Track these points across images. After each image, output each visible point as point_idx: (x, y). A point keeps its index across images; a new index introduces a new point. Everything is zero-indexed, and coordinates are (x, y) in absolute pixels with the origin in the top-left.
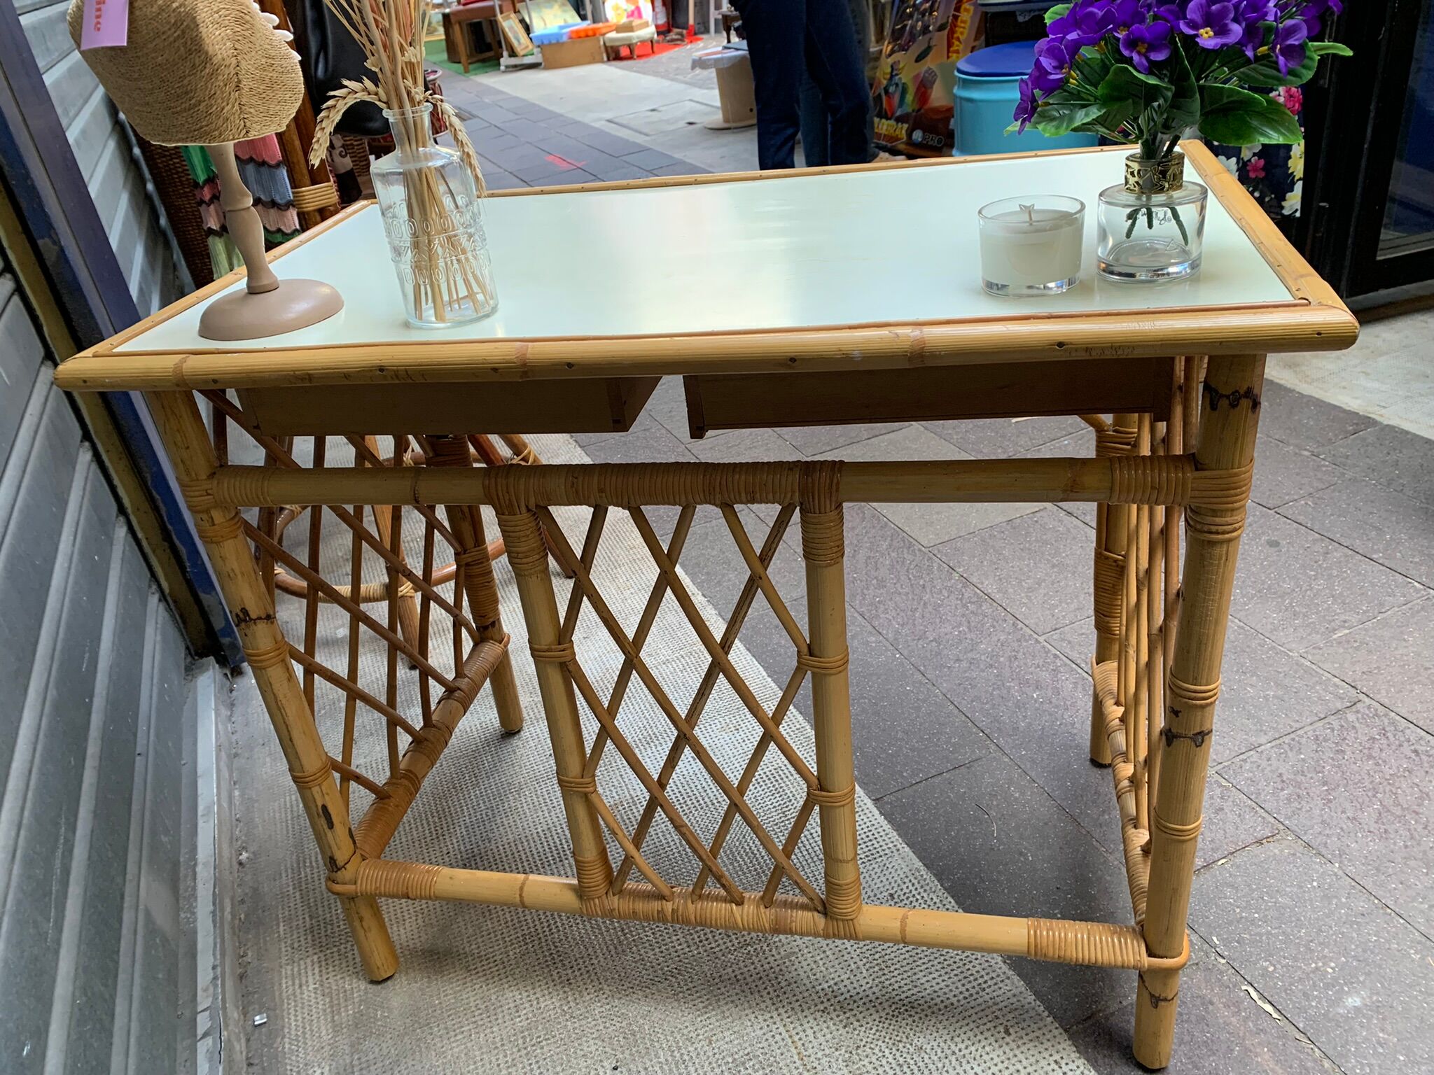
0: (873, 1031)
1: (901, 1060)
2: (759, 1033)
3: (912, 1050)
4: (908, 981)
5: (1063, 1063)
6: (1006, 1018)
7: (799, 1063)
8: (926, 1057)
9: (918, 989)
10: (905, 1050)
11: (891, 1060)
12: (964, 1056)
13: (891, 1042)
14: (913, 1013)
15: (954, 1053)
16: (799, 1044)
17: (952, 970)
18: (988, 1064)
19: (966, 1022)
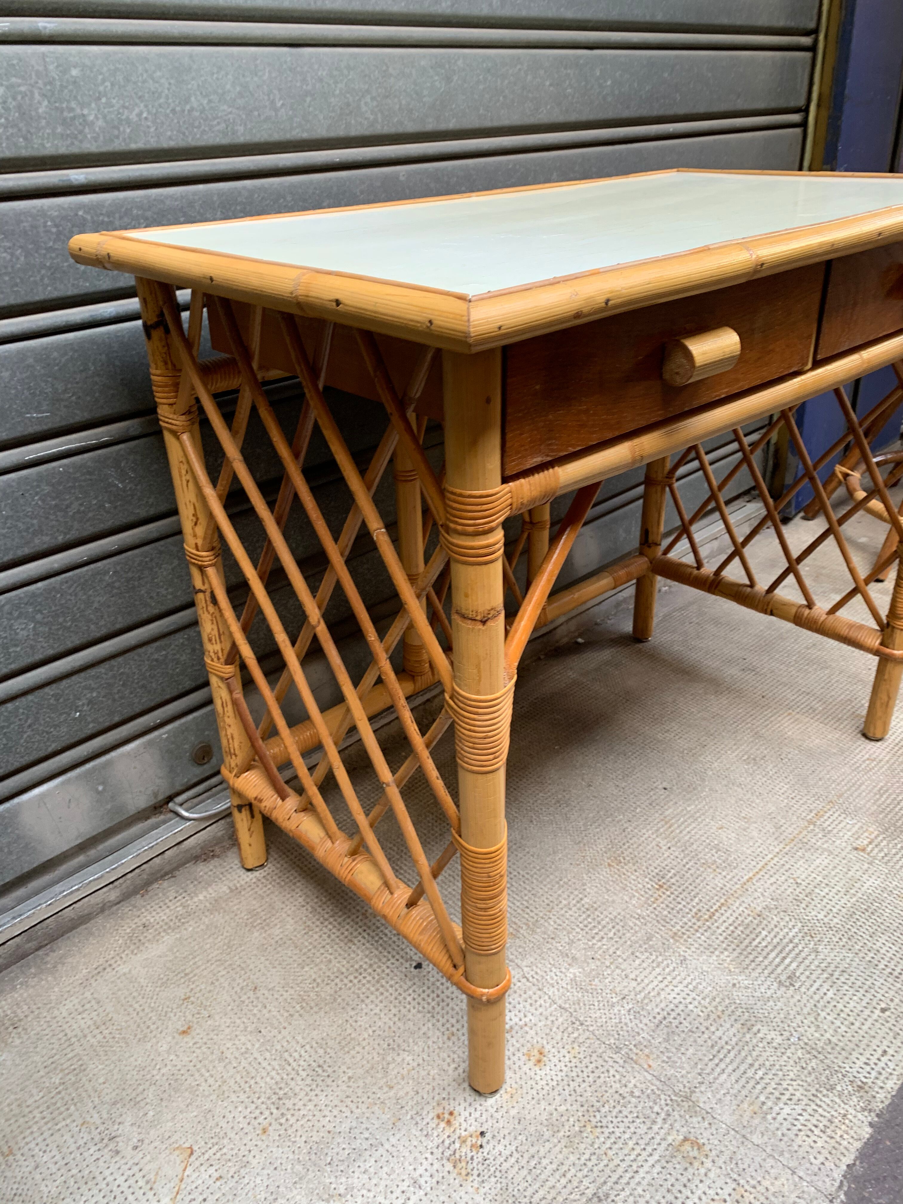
0: (806, 918)
1: (796, 941)
3: (810, 946)
4: (871, 930)
8: (813, 957)
9: (869, 939)
10: (807, 942)
11: (791, 934)
12: (835, 983)
13: (806, 931)
14: (844, 940)
15: (831, 975)
16: (758, 876)
18: (841, 1001)
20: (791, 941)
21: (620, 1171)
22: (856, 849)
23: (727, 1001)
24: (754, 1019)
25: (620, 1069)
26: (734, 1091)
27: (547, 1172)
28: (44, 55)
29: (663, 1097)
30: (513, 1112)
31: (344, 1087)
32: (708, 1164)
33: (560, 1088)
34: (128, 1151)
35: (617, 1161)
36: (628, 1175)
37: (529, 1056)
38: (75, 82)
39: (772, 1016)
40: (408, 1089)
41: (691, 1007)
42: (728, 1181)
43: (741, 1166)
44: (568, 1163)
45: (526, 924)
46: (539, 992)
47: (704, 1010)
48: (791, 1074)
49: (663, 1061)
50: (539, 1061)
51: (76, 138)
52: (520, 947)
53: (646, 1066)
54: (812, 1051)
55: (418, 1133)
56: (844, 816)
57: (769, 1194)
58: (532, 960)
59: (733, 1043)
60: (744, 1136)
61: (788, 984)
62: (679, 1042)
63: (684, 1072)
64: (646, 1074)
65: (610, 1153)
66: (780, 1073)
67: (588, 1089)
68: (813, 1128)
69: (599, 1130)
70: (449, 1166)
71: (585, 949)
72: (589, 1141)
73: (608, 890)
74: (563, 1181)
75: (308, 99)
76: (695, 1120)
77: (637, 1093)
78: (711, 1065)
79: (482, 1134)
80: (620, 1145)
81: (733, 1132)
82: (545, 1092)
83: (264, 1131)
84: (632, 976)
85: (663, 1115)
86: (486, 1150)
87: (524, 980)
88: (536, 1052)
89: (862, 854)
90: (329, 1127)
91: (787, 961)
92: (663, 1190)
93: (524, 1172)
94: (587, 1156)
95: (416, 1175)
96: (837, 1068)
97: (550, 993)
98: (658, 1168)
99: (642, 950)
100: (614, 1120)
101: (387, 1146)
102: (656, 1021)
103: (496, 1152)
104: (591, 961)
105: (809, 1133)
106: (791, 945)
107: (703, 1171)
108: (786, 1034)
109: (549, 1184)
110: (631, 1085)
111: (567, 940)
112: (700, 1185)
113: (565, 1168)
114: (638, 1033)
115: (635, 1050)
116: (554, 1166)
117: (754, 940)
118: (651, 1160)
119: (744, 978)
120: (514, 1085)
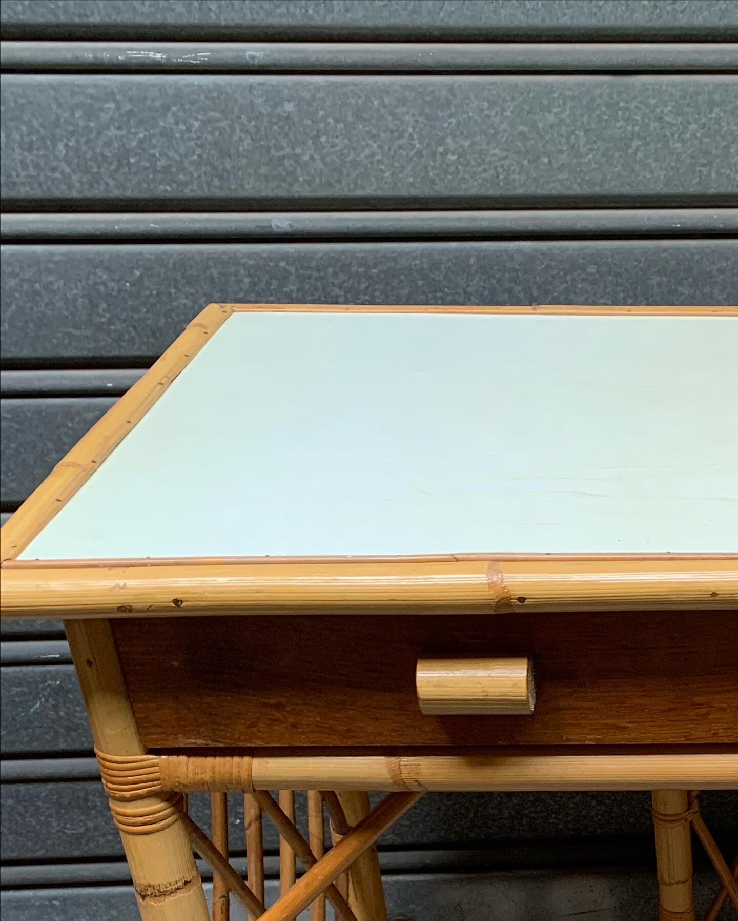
28: (251, 87)
38: (288, 118)
51: (284, 180)
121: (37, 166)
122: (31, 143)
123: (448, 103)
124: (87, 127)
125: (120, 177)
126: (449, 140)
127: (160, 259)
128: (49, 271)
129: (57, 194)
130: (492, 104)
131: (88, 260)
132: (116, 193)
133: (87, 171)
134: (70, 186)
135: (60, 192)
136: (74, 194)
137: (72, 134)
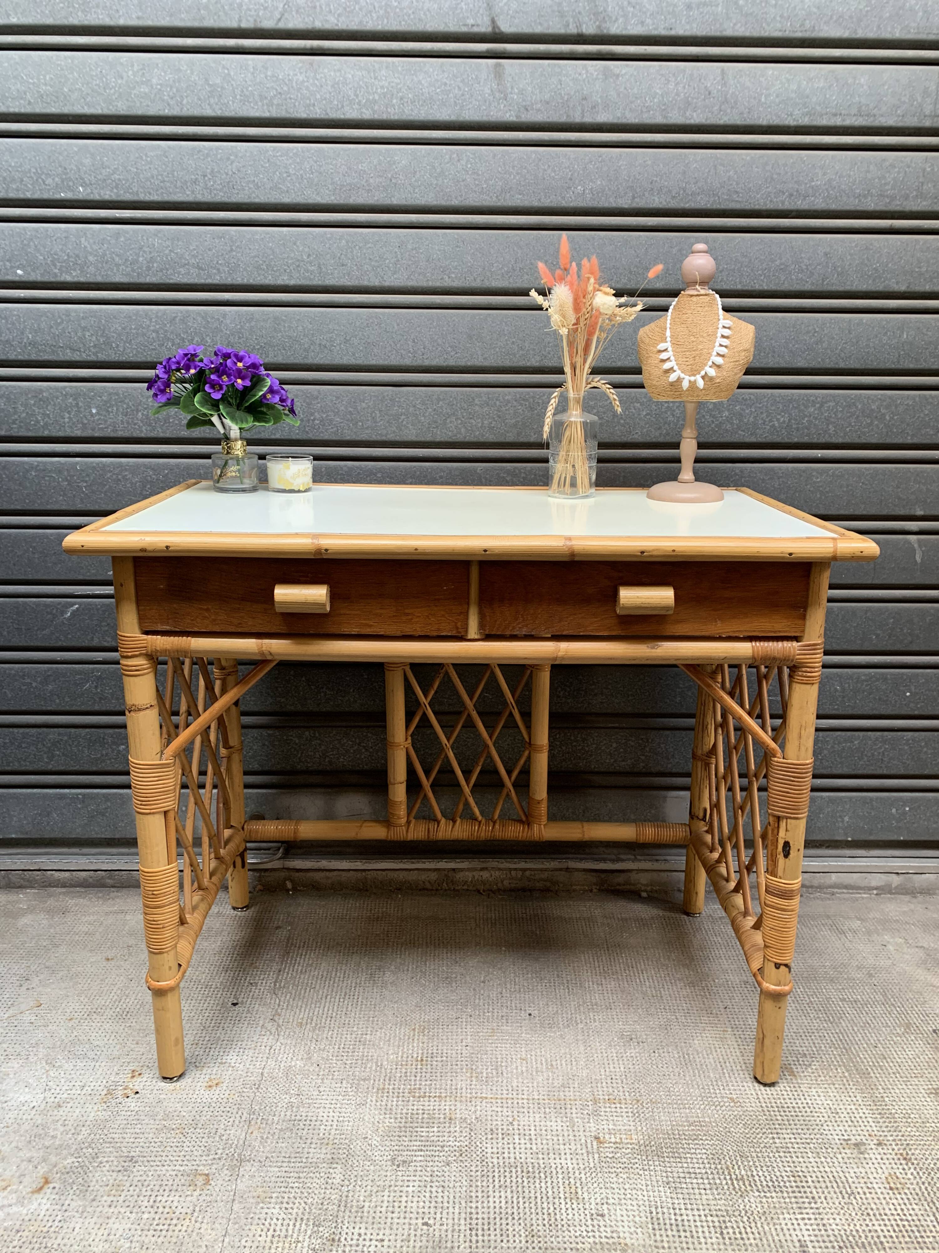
0: (478, 1143)
1: (446, 1149)
2: (515, 1084)
3: (450, 1158)
4: (508, 1183)
5: (379, 1245)
6: (437, 1230)
7: (479, 1095)
8: (440, 1165)
9: (497, 1187)
10: (452, 1155)
11: (450, 1143)
12: (426, 1187)
13: (464, 1150)
14: (479, 1173)
15: (432, 1182)
16: (493, 1101)
17: (501, 1219)
18: (410, 1197)
19: (451, 1202)
20: (442, 1147)
21: (160, 1158)
22: (597, 1138)
23: (347, 1141)
24: (344, 1161)
25: (237, 1122)
26: (267, 1179)
27: (132, 1131)
29: (232, 1150)
30: (162, 1096)
31: (122, 1028)
32: (196, 1194)
33: (198, 1105)
34: (24, 988)
35: (164, 1154)
36: (158, 1163)
37: (210, 1080)
39: (356, 1169)
40: (142, 1050)
41: (323, 1127)
42: (191, 1208)
43: (208, 1209)
44: (146, 1135)
45: (316, 1025)
46: (265, 1059)
47: (327, 1135)
48: (311, 1200)
49: (262, 1138)
50: (210, 1086)
52: (295, 1032)
53: (250, 1131)
54: (343, 1203)
55: (116, 1069)
56: (630, 1114)
57: (196, 1231)
58: (289, 1042)
59: (310, 1160)
60: (234, 1200)
61: (397, 1163)
62: (286, 1136)
63: (262, 1149)
64: (244, 1134)
65: (168, 1148)
66: (306, 1194)
67: (208, 1117)
68: (271, 1230)
69: (181, 1136)
70: (105, 1092)
71: (323, 1058)
72: (169, 1135)
73: (389, 1041)
74: (132, 1140)
75: (403, 417)
76: (227, 1172)
77: (224, 1138)
78: (281, 1159)
79: (137, 1093)
80: (177, 1150)
81: (232, 1193)
82: (189, 1100)
83: (71, 1019)
84: (321, 1089)
85: (217, 1156)
86: (126, 1100)
87: (268, 1048)
88: (215, 1082)
89: (595, 1143)
90: (91, 1039)
91: (417, 1153)
92: (159, 1182)
93: (125, 1122)
94: (157, 1140)
95: (89, 1084)
96: (339, 1221)
97: (269, 1063)
98: (174, 1173)
99: (351, 1082)
100: (194, 1138)
101: (97, 1064)
102: (293, 1118)
103: (129, 1104)
104: (315, 1065)
105: (265, 1230)
106: (438, 1148)
107: (189, 1193)
108: (347, 1183)
109: (125, 1135)
110: (228, 1132)
111: (322, 1047)
112: (177, 1197)
113: (141, 1136)
114: (275, 1115)
115: (259, 1121)
116: (138, 1131)
117: (422, 1127)
118: (177, 1168)
119: (379, 1139)
120: (182, 1087)
121: (128, 423)
122: (127, 412)
123: (317, 398)
124: (152, 406)
125: (164, 428)
126: (316, 414)
127: (177, 465)
128: (126, 470)
129: (135, 435)
130: (338, 398)
131: (145, 465)
132: (162, 435)
133: (150, 425)
134: (142, 431)
135: (136, 434)
136: (143, 435)
137: (146, 409)
